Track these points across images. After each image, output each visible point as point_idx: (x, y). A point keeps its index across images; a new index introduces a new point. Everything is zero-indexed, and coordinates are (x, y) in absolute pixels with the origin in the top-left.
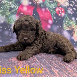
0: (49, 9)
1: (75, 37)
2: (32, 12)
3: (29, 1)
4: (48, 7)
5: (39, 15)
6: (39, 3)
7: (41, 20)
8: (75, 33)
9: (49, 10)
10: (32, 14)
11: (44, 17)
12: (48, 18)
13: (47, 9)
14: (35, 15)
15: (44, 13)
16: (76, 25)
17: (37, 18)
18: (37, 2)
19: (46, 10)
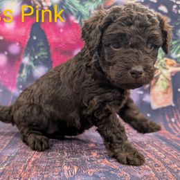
0: (77, 19)
1: (158, 95)
2: (29, 31)
3: (22, 4)
4: (75, 14)
5: (46, 40)
6: (50, 4)
7: (51, 51)
8: (159, 82)
9: (77, 22)
10: (29, 37)
11: (60, 43)
12: (74, 43)
13: (72, 18)
14: (35, 38)
15: (61, 31)
16: (165, 59)
17: (42, 46)
18: (44, 4)
19: (68, 22)
